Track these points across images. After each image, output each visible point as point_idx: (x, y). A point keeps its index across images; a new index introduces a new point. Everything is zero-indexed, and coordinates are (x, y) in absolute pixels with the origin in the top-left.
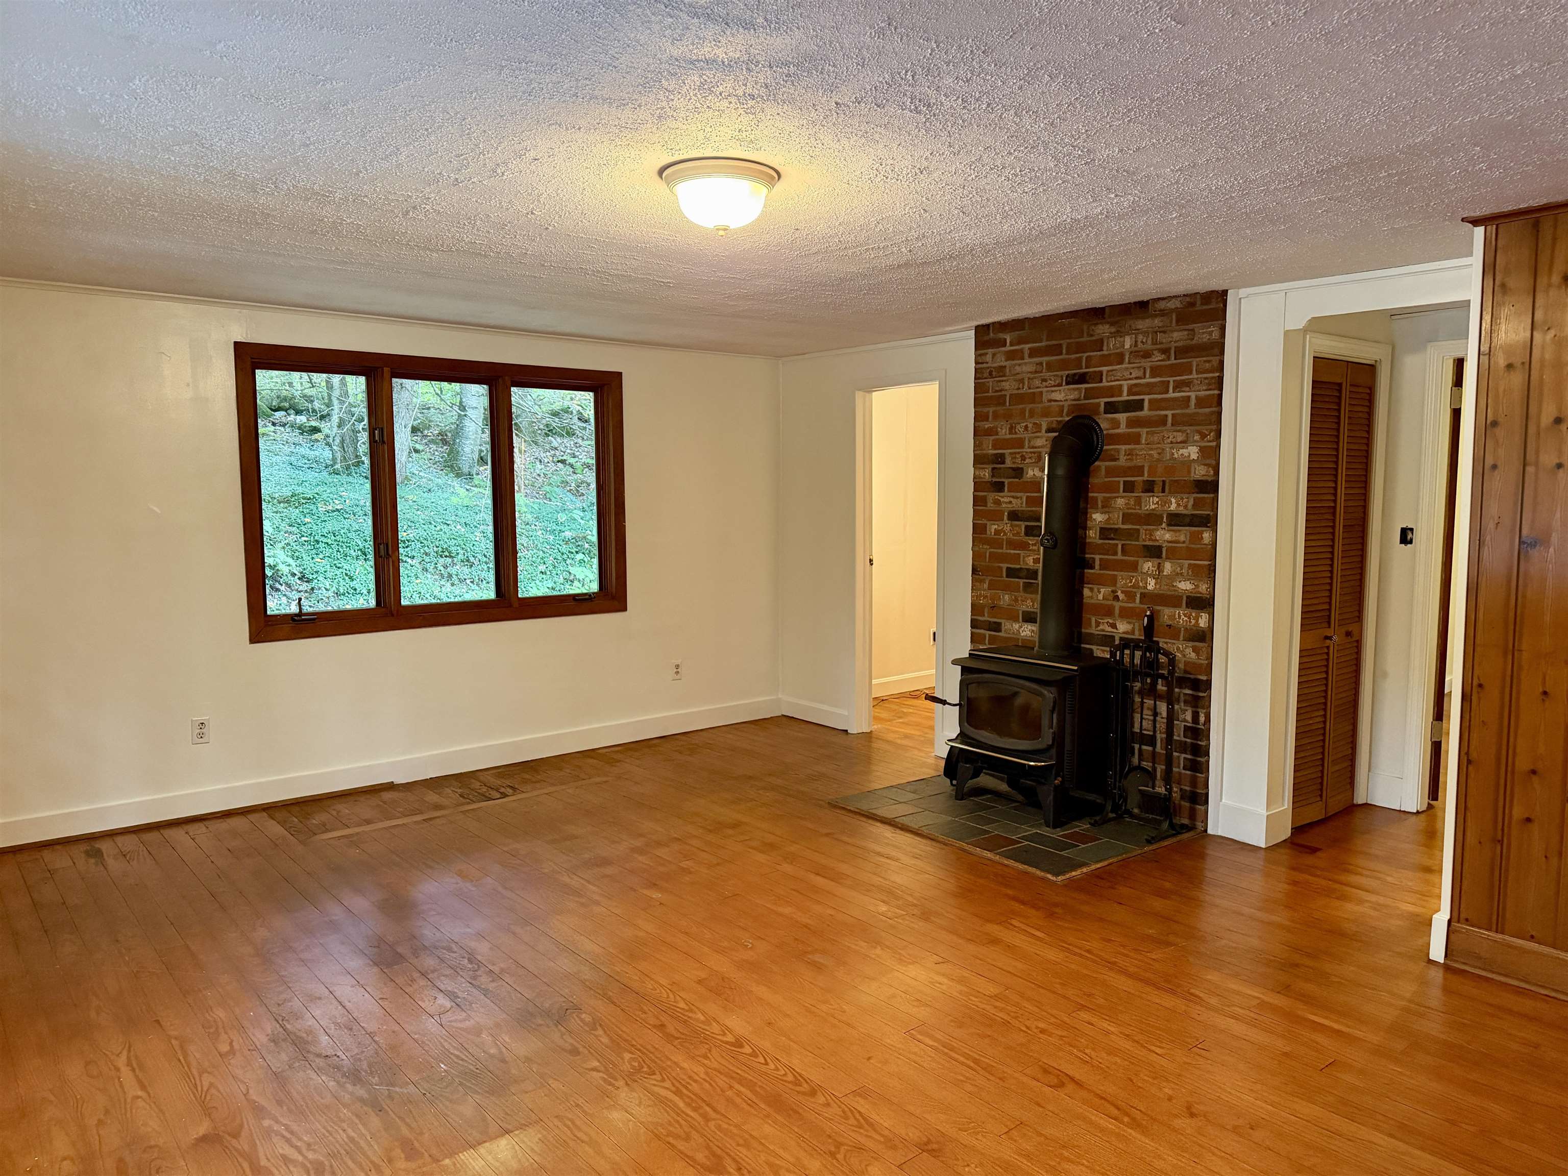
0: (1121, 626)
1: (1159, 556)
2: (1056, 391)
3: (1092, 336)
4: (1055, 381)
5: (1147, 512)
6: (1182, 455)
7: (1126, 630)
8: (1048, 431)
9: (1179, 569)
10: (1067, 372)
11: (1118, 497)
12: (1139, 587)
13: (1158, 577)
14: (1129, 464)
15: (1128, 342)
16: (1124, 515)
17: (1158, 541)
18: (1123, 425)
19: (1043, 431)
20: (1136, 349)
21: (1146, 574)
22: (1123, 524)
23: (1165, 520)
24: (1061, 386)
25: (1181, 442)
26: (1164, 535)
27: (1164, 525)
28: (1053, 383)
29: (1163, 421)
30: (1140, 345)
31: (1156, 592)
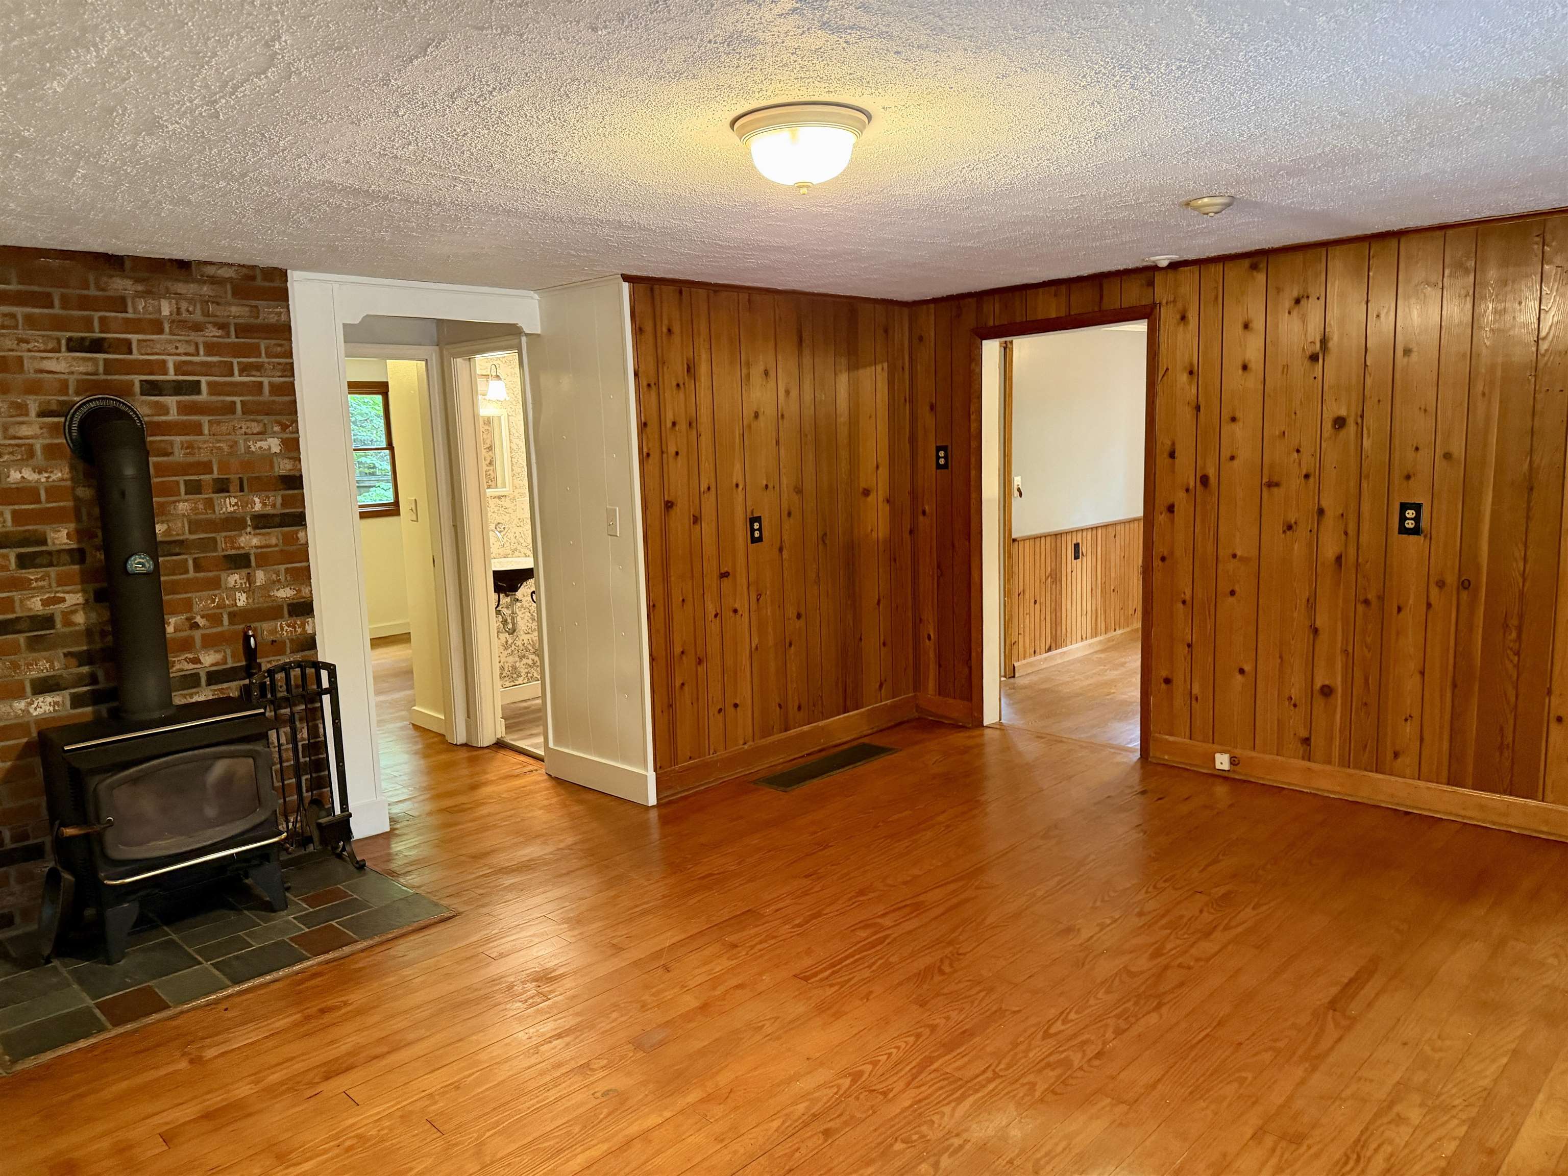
0: (207, 658)
1: (248, 565)
2: (51, 358)
3: (103, 290)
4: (45, 343)
5: (223, 516)
6: (261, 448)
7: (214, 662)
8: (41, 414)
9: (274, 576)
10: (68, 334)
11: (179, 501)
12: (224, 607)
13: (250, 590)
14: (191, 459)
15: (166, 309)
16: (190, 522)
17: (243, 548)
18: (174, 410)
19: (33, 413)
20: (179, 318)
21: (234, 589)
22: (190, 533)
23: (249, 522)
24: (59, 351)
25: (258, 434)
26: (250, 541)
27: (249, 529)
28: (42, 347)
29: (230, 409)
30: (185, 315)
31: (249, 607)
